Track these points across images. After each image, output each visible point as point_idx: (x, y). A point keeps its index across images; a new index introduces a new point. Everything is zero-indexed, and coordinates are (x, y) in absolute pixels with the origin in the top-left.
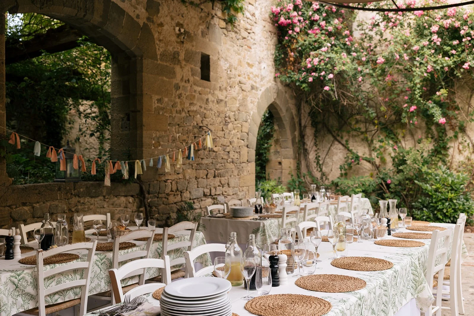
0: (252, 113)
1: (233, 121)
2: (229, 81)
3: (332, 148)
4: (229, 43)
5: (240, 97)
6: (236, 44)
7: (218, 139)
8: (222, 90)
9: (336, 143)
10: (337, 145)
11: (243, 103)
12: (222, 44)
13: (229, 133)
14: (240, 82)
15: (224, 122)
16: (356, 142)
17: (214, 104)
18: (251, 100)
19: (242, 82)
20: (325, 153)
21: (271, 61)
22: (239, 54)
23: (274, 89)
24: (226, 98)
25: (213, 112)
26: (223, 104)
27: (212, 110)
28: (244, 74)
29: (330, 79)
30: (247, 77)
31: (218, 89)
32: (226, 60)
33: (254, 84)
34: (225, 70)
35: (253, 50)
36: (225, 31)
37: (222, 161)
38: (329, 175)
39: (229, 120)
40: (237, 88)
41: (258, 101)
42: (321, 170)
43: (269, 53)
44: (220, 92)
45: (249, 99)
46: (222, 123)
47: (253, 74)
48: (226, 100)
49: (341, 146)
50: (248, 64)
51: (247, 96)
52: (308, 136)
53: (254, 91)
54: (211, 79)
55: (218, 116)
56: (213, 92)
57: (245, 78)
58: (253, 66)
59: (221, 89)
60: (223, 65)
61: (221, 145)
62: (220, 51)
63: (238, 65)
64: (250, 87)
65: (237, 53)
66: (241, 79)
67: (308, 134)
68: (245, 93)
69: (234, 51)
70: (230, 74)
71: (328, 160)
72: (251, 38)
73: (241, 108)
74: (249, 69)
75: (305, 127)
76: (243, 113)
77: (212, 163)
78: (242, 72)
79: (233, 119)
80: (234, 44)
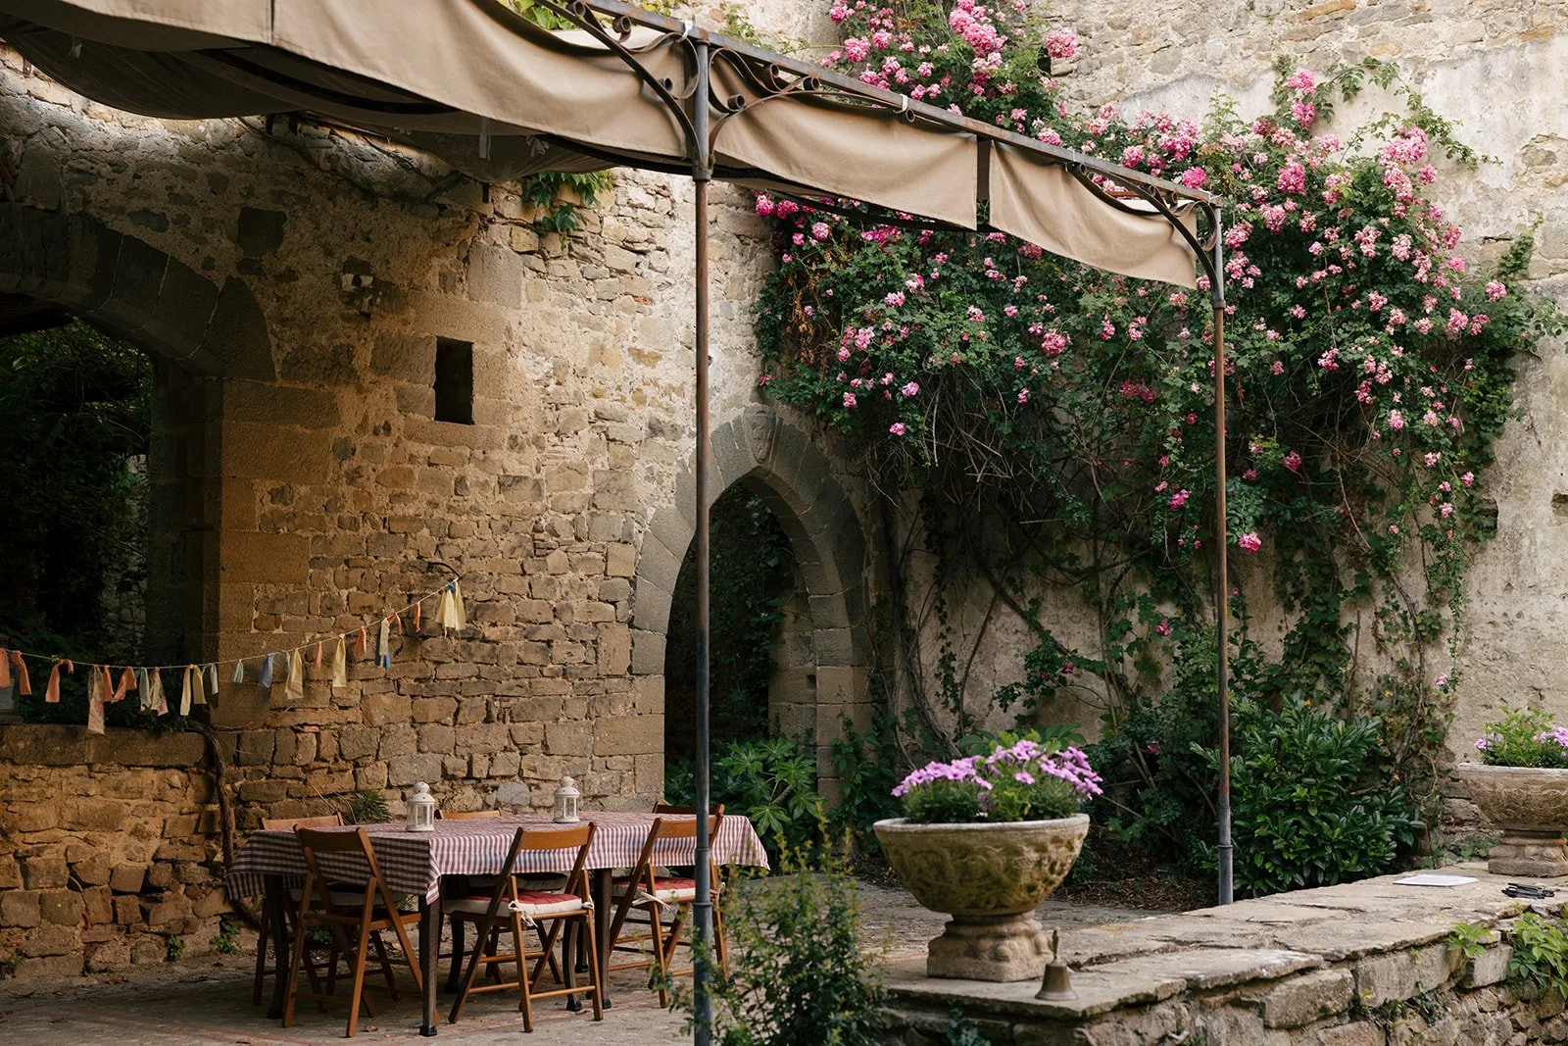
0: (651, 512)
1: (569, 544)
2: (550, 416)
3: (992, 627)
4: (553, 294)
5: (602, 462)
6: (582, 295)
7: (505, 601)
8: (522, 448)
9: (1005, 609)
10: (1008, 615)
11: (614, 481)
12: (524, 303)
13: (550, 582)
14: (597, 415)
15: (530, 547)
16: (1066, 606)
17: (489, 494)
18: (650, 469)
19: (606, 415)
20: (970, 645)
21: (742, 334)
22: (598, 327)
23: (754, 426)
24: (538, 471)
25: (483, 519)
26: (526, 489)
27: (478, 512)
28: (619, 388)
29: (910, 399)
30: (629, 397)
31: (506, 445)
32: (540, 350)
33: (662, 416)
34: (538, 382)
35: (657, 308)
36: (536, 262)
37: (521, 671)
38: (982, 722)
39: (552, 541)
40: (587, 435)
41: (679, 470)
42: (958, 708)
43: (735, 306)
44: (515, 455)
45: (639, 469)
46: (518, 552)
47: (656, 385)
48: (538, 476)
49: (1018, 622)
50: (638, 355)
51: (631, 458)
52: (916, 584)
53: (660, 440)
54: (475, 416)
55: (505, 529)
56: (482, 457)
57: (623, 400)
58: (659, 358)
59: (514, 443)
60: (528, 367)
61: (517, 619)
62: (514, 327)
63: (591, 361)
64: (646, 428)
65: (588, 324)
66: (607, 404)
67: (917, 578)
68: (621, 450)
69: (572, 319)
70: (556, 392)
71: (978, 669)
72: (651, 267)
73: (599, 500)
74: (640, 370)
75: (908, 551)
76: (612, 513)
77: (479, 677)
78: (610, 384)
79: (567, 535)
80: (574, 298)
